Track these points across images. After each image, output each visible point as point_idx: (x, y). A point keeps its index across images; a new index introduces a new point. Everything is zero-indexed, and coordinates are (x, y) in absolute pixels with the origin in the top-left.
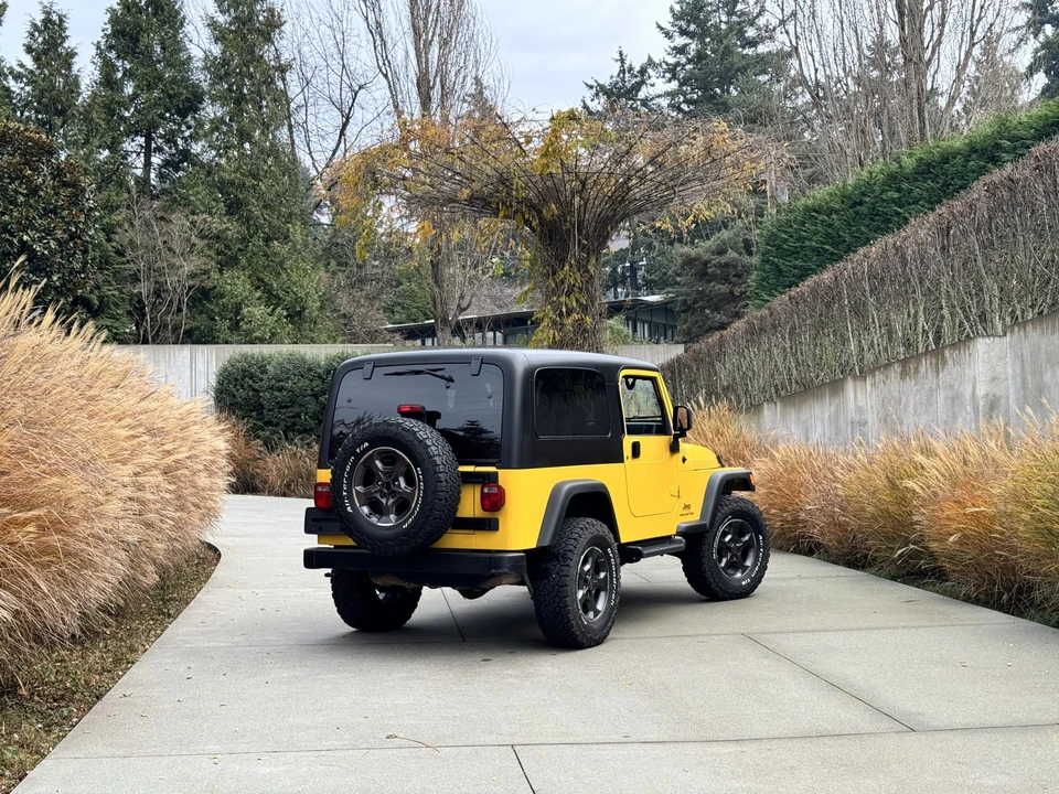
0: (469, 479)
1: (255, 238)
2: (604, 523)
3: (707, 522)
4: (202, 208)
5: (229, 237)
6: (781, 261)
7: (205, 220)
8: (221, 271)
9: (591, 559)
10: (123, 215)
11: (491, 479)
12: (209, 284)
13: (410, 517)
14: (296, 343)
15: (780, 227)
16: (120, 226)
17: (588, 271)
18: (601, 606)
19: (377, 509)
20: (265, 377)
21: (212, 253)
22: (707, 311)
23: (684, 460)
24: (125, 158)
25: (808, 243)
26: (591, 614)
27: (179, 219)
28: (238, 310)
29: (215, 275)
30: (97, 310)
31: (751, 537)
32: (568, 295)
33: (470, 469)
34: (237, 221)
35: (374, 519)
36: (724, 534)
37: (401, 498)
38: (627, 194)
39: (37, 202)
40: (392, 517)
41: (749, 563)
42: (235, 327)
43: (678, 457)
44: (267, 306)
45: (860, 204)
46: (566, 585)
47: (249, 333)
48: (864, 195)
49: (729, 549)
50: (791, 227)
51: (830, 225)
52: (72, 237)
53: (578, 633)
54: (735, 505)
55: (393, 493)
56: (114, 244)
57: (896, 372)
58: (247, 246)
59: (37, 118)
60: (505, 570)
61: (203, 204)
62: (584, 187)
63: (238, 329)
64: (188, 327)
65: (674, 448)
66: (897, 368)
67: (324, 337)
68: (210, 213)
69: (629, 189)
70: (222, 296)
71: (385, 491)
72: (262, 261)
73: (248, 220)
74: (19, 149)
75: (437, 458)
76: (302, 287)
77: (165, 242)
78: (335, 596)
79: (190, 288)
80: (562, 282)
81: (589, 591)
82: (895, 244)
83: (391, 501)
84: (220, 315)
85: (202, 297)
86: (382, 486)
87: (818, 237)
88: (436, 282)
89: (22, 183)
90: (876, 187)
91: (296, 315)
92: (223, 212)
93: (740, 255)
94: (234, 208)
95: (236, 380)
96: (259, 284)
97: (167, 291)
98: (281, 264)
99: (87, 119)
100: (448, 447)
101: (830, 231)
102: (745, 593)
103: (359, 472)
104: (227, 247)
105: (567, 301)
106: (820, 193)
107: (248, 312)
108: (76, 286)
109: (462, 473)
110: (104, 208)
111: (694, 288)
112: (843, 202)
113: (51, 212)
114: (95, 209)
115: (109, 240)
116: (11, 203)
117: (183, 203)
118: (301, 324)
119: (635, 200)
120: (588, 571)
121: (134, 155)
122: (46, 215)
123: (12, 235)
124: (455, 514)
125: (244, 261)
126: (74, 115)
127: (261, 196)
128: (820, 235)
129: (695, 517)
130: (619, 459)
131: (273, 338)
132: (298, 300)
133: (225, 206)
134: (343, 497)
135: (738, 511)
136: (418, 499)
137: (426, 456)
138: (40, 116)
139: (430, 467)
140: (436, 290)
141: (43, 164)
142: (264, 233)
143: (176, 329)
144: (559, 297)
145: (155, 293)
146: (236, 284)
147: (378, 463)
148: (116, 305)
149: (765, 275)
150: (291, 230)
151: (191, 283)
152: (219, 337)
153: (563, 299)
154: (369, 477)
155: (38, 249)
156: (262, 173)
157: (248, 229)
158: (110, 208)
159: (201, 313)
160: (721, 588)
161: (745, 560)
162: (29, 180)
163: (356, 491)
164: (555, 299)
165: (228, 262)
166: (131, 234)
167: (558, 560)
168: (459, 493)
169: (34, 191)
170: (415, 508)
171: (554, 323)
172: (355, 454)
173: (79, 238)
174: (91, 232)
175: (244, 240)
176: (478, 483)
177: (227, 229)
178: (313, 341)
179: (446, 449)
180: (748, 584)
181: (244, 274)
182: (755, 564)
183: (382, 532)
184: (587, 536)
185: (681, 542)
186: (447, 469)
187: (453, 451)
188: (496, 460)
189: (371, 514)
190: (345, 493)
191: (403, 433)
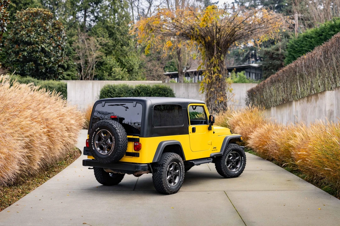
0: (130, 140)
1: (118, 45)
2: (178, 154)
3: (222, 153)
4: (101, 35)
5: (109, 45)
6: (295, 54)
7: (101, 39)
8: (106, 56)
9: (173, 166)
10: (75, 38)
11: (137, 141)
12: (102, 61)
13: (111, 152)
14: (131, 80)
15: (296, 42)
16: (75, 41)
17: (220, 59)
18: (177, 181)
19: (102, 148)
20: (115, 93)
21: (104, 50)
22: (272, 70)
23: (214, 133)
24: (78, 18)
25: (304, 48)
26: (172, 184)
27: (93, 39)
28: (111, 69)
29: (104, 57)
30: (66, 69)
31: (239, 157)
32: (214, 67)
33: (131, 137)
34: (112, 39)
35: (101, 152)
36: (230, 156)
37: (108, 146)
38: (235, 33)
39: (47, 34)
40: (106, 152)
41: (238, 166)
42: (110, 75)
43: (211, 132)
44: (121, 68)
45: (322, 35)
46: (162, 175)
47: (114, 77)
48: (323, 32)
49: (231, 161)
50: (299, 42)
51: (311, 43)
52: (58, 45)
53: (167, 190)
54: (233, 147)
55: (106, 144)
56: (72, 47)
57: (306, 100)
58: (115, 48)
59: (49, 7)
60: (140, 170)
61: (101, 34)
62: (219, 31)
63: (111, 76)
64: (95, 74)
65: (210, 129)
66: (306, 99)
67: (140, 78)
68: (103, 37)
69: (235, 31)
70: (106, 64)
71: (104, 143)
72: (120, 53)
73: (116, 39)
74: (42, 17)
75: (119, 134)
76: (133, 61)
77: (88, 47)
78: (95, 174)
79: (96, 62)
80: (212, 63)
81: (172, 176)
82: (311, 55)
83: (106, 146)
84: (105, 70)
85: (100, 64)
86: (104, 141)
87: (307, 46)
88: (179, 59)
89: (42, 28)
90: (327, 30)
91: (130, 71)
92: (108, 36)
93: (285, 51)
94: (111, 35)
95: (106, 93)
96: (119, 60)
97: (89, 63)
98: (126, 54)
99: (65, 7)
100: (124, 130)
101: (311, 44)
102: (237, 176)
103: (97, 137)
104: (109, 48)
105: (214, 69)
106: (309, 31)
107: (115, 70)
108: (59, 61)
109: (128, 138)
110: (69, 35)
111: (268, 62)
112: (316, 35)
113: (51, 37)
114: (66, 36)
115: (71, 46)
116: (39, 35)
117: (95, 33)
118: (132, 74)
119: (238, 35)
120: (172, 170)
121: (81, 18)
122: (50, 38)
123: (39, 45)
124: (126, 150)
125: (114, 53)
126: (60, 5)
127: (120, 31)
128: (308, 46)
129: (218, 151)
130: (187, 133)
131: (122, 79)
132: (131, 66)
133: (109, 34)
134: (92, 145)
135: (234, 149)
136: (113, 147)
137: (115, 133)
138: (50, 6)
139: (117, 136)
140: (179, 62)
141: (49, 22)
142: (121, 43)
143: (91, 75)
144: (211, 68)
145: (85, 63)
146: (111, 60)
147: (102, 134)
148: (73, 67)
149: (290, 59)
150: (130, 42)
151: (97, 60)
152: (105, 78)
153: (212, 68)
154: (100, 139)
155: (47, 50)
156: (120, 24)
157: (116, 42)
158: (71, 35)
159: (100, 70)
160: (227, 174)
161: (237, 165)
162: (45, 27)
163: (96, 143)
164: (209, 68)
165: (108, 53)
166: (78, 44)
167: (160, 166)
169: (46, 31)
170: (112, 149)
171: (209, 77)
172: (95, 131)
173: (60, 46)
174: (64, 44)
175: (114, 46)
176: (134, 141)
177: (109, 42)
178: (136, 80)
179: (123, 131)
180: (238, 173)
181: (114, 57)
182: (240, 166)
183: (103, 156)
184: (171, 158)
185: (211, 160)
186: (122, 137)
187: (126, 131)
188: (139, 134)
189: (100, 150)
190: (92, 144)
191: (109, 125)
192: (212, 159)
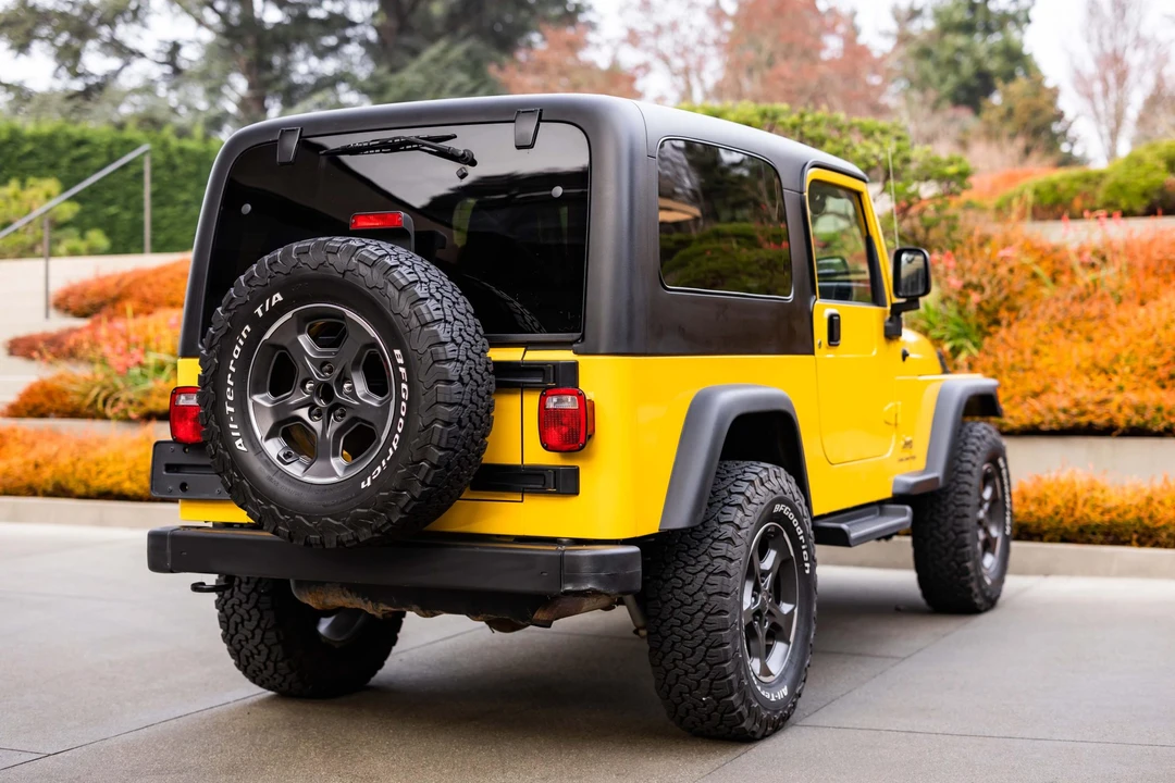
0: (513, 377)
3: (939, 475)
11: (565, 377)
13: (377, 462)
19: (302, 444)
23: (905, 355)
33: (514, 355)
35: (296, 469)
37: (354, 419)
40: (337, 461)
43: (897, 348)
55: (335, 407)
60: (594, 586)
65: (892, 331)
71: (321, 404)
75: (439, 328)
83: (334, 426)
86: (316, 391)
100: (464, 305)
103: (262, 362)
109: (498, 363)
124: (479, 454)
129: (918, 465)
130: (807, 348)
134: (226, 418)
136: (395, 422)
137: (413, 323)
139: (422, 346)
147: (304, 341)
154: (284, 374)
163: (257, 403)
168: (490, 408)
170: (388, 443)
172: (252, 319)
176: (532, 388)
179: (461, 307)
183: (313, 498)
185: (904, 513)
186: (462, 352)
187: (475, 315)
188: (576, 335)
189: (287, 455)
190: (229, 409)
191: (363, 269)
192: (908, 509)
